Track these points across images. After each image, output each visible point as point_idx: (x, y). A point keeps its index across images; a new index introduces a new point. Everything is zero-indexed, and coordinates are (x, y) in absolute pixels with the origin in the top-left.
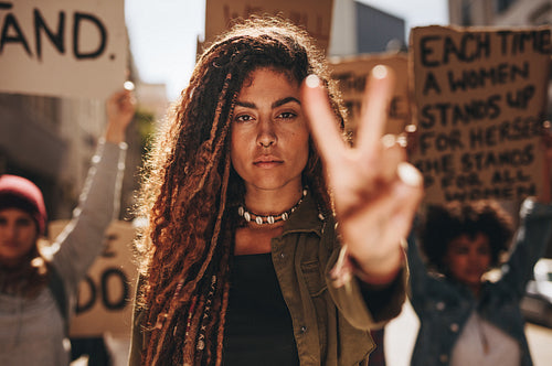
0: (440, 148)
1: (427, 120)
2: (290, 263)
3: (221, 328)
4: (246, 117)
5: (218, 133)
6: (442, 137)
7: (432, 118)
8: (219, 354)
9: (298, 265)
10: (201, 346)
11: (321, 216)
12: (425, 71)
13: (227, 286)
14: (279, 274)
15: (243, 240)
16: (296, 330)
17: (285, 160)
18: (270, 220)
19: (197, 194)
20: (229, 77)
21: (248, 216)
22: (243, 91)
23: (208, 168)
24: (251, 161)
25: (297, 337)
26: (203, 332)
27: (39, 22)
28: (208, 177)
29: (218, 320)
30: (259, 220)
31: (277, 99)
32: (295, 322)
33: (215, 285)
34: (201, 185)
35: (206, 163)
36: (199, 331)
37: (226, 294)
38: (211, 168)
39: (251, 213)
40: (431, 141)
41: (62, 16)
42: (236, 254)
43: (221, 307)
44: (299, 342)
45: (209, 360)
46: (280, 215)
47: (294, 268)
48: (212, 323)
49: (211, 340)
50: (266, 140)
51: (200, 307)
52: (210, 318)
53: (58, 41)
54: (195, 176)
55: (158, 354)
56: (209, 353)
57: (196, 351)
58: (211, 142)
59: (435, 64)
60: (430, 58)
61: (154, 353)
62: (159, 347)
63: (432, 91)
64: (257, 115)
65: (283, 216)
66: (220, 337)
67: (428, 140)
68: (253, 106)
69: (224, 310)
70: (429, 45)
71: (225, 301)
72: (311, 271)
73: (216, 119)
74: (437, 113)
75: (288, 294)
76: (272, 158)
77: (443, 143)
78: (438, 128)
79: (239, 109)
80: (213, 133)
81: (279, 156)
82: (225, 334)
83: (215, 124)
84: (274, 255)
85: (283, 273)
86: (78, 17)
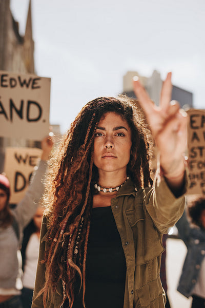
0: (199, 168)
1: (193, 155)
2: (121, 210)
3: (86, 243)
4: (100, 134)
5: (88, 141)
6: (200, 163)
7: (195, 154)
8: (85, 256)
9: (124, 212)
10: (76, 252)
11: (136, 189)
12: (192, 131)
13: (89, 222)
14: (115, 216)
15: (97, 200)
16: (123, 243)
17: (117, 156)
18: (111, 190)
19: (77, 171)
20: (94, 115)
21: (99, 189)
22: (101, 121)
23: (83, 158)
24: (101, 156)
25: (123, 247)
26: (77, 245)
27: (12, 104)
28: (82, 163)
29: (85, 239)
30: (105, 190)
31: (115, 126)
32: (123, 240)
33: (83, 222)
34: (79, 167)
35: (82, 156)
36: (75, 245)
37: (89, 227)
38: (84, 158)
39: (101, 187)
40: (195, 164)
41: (22, 102)
42: (93, 207)
43: (86, 233)
44: (125, 249)
45: (80, 259)
46: (116, 188)
47: (122, 213)
48: (82, 241)
49: (81, 249)
50: (109, 145)
51: (76, 232)
52: (81, 238)
53: (20, 113)
54: (77, 162)
55: (54, 254)
56: (80, 255)
57: (74, 254)
58: (84, 145)
59: (197, 128)
60: (195, 125)
61: (52, 253)
62: (55, 251)
63: (195, 141)
64: (105, 134)
65: (117, 189)
66: (86, 248)
67: (193, 164)
68: (104, 129)
69: (87, 234)
70: (194, 119)
71: (88, 230)
72: (131, 214)
73: (87, 134)
74: (198, 151)
75: (119, 226)
76: (111, 154)
77: (201, 165)
78: (198, 158)
79: (98, 130)
80: (86, 141)
81: (114, 154)
82: (88, 246)
83: (87, 137)
84: (112, 207)
85: (117, 216)
86: (30, 103)
